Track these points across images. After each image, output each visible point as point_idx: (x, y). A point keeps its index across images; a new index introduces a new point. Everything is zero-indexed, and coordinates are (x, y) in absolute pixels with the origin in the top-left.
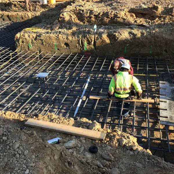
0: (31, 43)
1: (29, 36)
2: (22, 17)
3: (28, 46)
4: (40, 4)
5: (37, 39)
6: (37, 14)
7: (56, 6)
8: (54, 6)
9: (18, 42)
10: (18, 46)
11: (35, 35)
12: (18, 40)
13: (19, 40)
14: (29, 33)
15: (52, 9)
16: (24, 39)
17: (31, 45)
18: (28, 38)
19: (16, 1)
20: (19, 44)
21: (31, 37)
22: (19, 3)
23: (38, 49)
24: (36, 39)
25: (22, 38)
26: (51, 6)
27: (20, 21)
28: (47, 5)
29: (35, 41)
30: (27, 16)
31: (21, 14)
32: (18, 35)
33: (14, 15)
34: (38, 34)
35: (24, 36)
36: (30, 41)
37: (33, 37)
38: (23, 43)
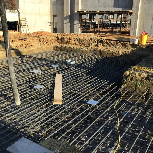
0: (140, 82)
1: (140, 75)
2: (113, 53)
3: (136, 85)
4: (130, 44)
5: (149, 79)
6: (128, 52)
7: (147, 47)
8: (145, 47)
9: (126, 79)
10: (125, 82)
11: (146, 75)
12: (126, 77)
13: (128, 77)
14: (140, 72)
15: (142, 49)
16: (134, 77)
17: (140, 84)
18: (138, 77)
19: (108, 40)
20: (126, 80)
21: (142, 76)
22: (110, 41)
23: (147, 89)
24: (147, 79)
25: (131, 76)
26: (142, 46)
27: (110, 57)
28: (138, 45)
29: (146, 81)
30: (118, 53)
31: (112, 51)
32: (128, 72)
33: (106, 51)
34: (150, 74)
35: (135, 74)
36: (140, 80)
37: (144, 76)
38: (132, 81)
